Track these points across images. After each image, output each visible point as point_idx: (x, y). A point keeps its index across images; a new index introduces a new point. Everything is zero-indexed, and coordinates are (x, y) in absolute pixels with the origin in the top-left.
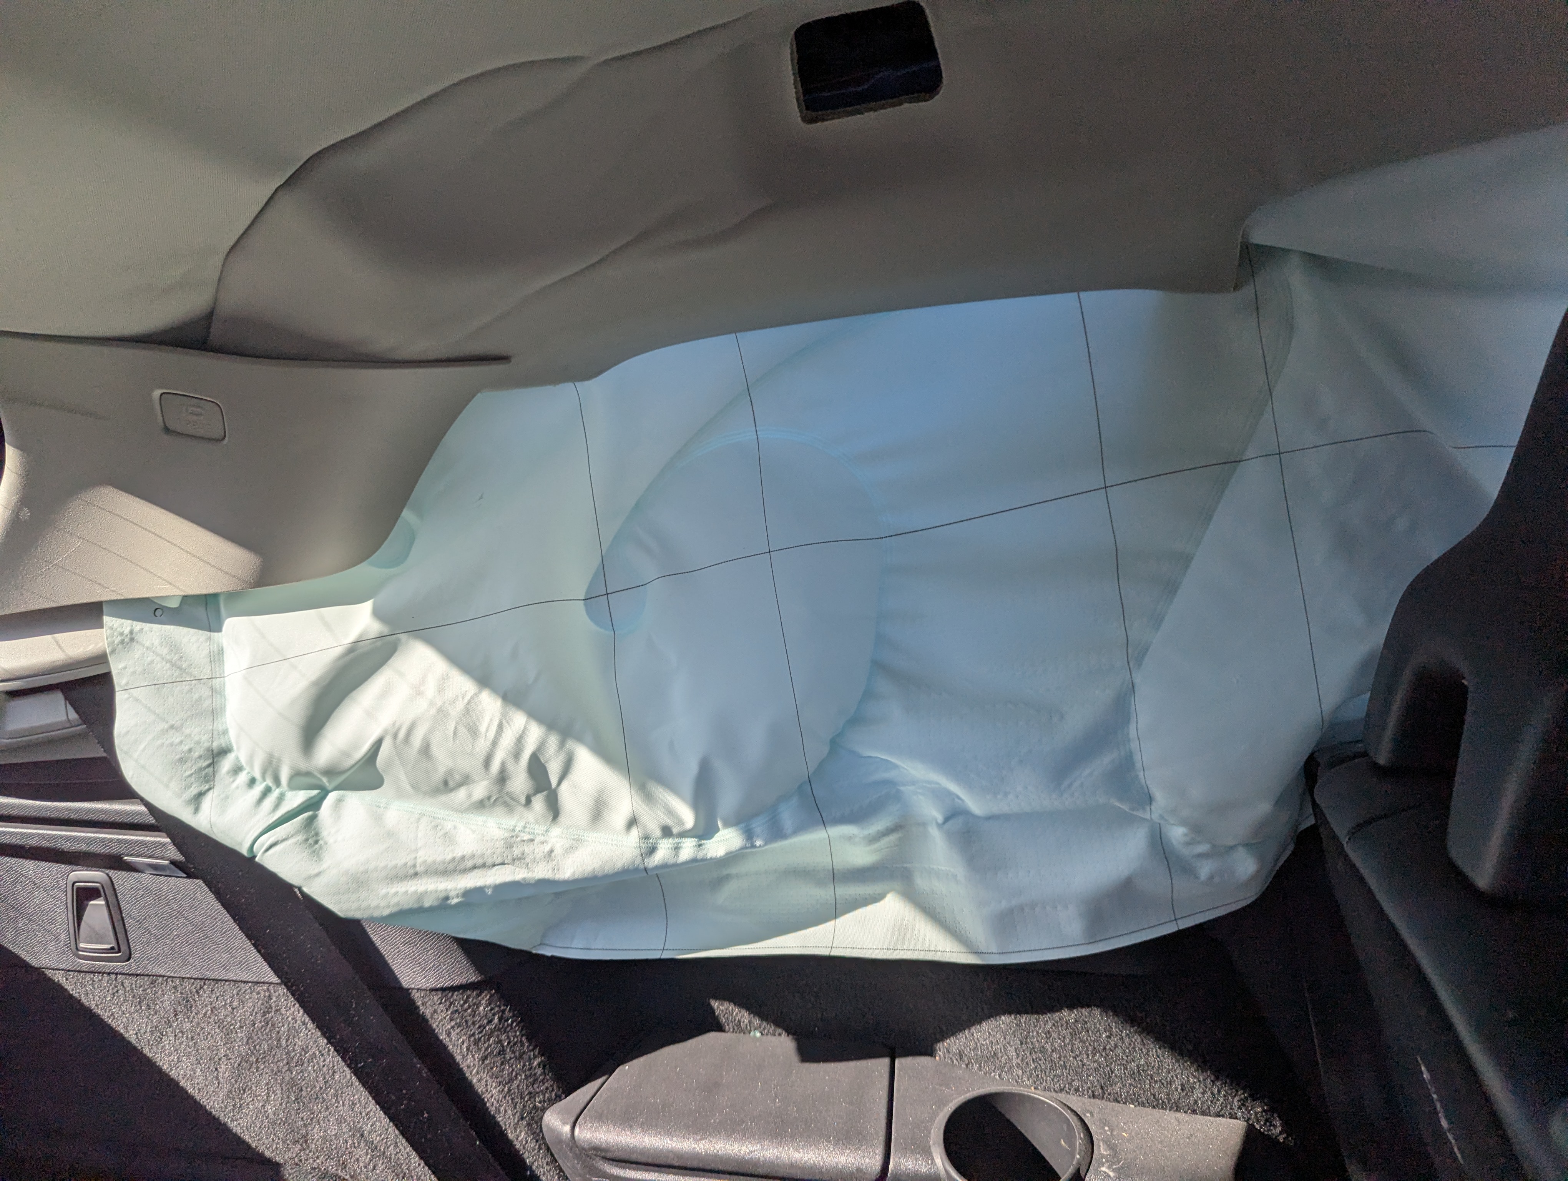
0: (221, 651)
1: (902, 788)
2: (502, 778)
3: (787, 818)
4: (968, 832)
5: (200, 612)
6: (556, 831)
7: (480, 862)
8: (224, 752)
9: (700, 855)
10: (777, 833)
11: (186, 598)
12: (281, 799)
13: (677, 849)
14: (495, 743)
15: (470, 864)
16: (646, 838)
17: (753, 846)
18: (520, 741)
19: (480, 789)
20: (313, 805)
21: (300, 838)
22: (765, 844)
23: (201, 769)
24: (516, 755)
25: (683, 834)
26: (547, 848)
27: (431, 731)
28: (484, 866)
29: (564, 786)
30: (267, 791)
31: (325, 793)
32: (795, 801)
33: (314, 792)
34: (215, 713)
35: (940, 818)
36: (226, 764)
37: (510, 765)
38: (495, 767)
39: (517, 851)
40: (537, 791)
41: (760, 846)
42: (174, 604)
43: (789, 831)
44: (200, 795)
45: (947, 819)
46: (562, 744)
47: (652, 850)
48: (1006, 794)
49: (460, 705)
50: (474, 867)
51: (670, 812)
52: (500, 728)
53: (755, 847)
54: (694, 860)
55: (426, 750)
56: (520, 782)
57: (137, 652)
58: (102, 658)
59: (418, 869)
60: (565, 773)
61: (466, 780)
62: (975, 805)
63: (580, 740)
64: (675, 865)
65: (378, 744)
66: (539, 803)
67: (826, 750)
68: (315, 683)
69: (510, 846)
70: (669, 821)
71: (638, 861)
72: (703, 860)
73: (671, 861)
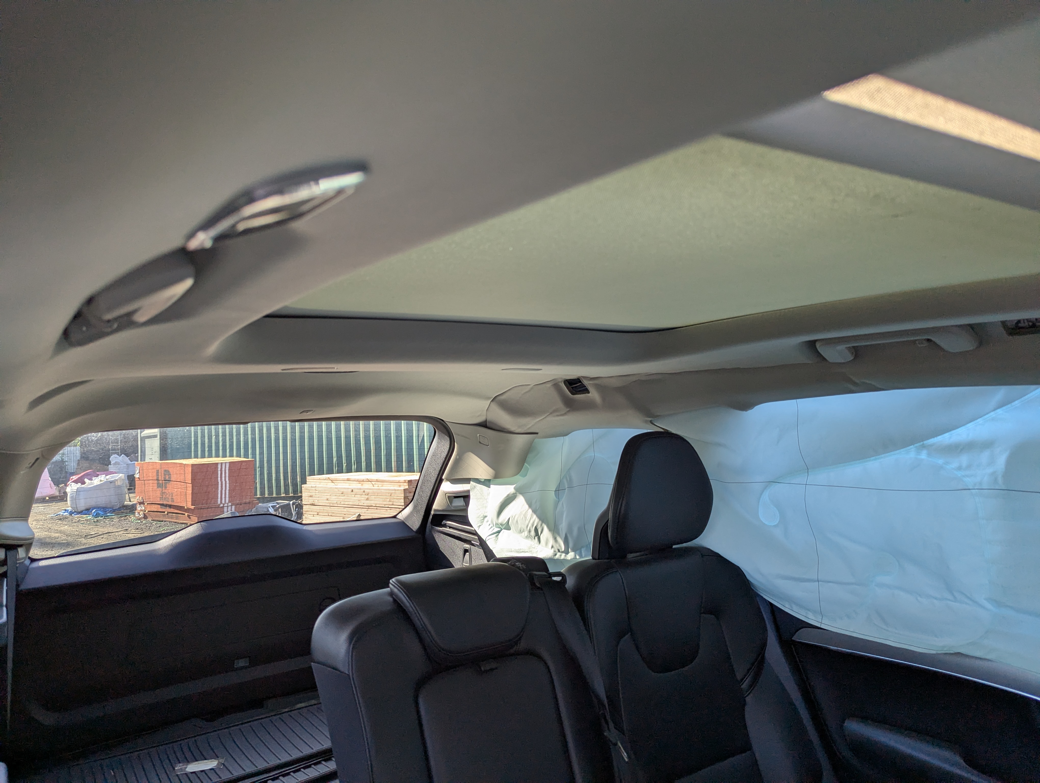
0: (490, 493)
2: (530, 531)
3: (583, 552)
5: (488, 483)
6: (540, 546)
7: (523, 551)
8: (486, 517)
9: (565, 559)
11: (485, 480)
12: (494, 529)
13: (561, 555)
14: (529, 522)
15: (521, 551)
16: (555, 551)
18: (533, 523)
19: (526, 533)
20: (499, 532)
21: (494, 538)
23: (481, 520)
24: (533, 525)
25: (562, 552)
26: (537, 550)
27: (518, 518)
28: (524, 552)
29: (542, 535)
30: (492, 527)
31: (502, 530)
33: (500, 529)
34: (486, 507)
36: (486, 519)
37: (531, 528)
38: (528, 528)
39: (531, 550)
40: (536, 536)
42: (483, 480)
44: (480, 526)
46: (541, 525)
47: (556, 555)
49: (524, 513)
50: (522, 552)
51: (560, 546)
52: (531, 518)
54: (564, 559)
55: (517, 522)
56: (533, 533)
57: (475, 490)
58: (469, 491)
59: (513, 550)
60: (541, 533)
61: (523, 531)
63: (545, 524)
64: (560, 560)
65: (509, 519)
66: (536, 538)
68: (501, 502)
69: (530, 548)
70: (559, 548)
71: (553, 557)
72: (566, 560)
73: (559, 558)
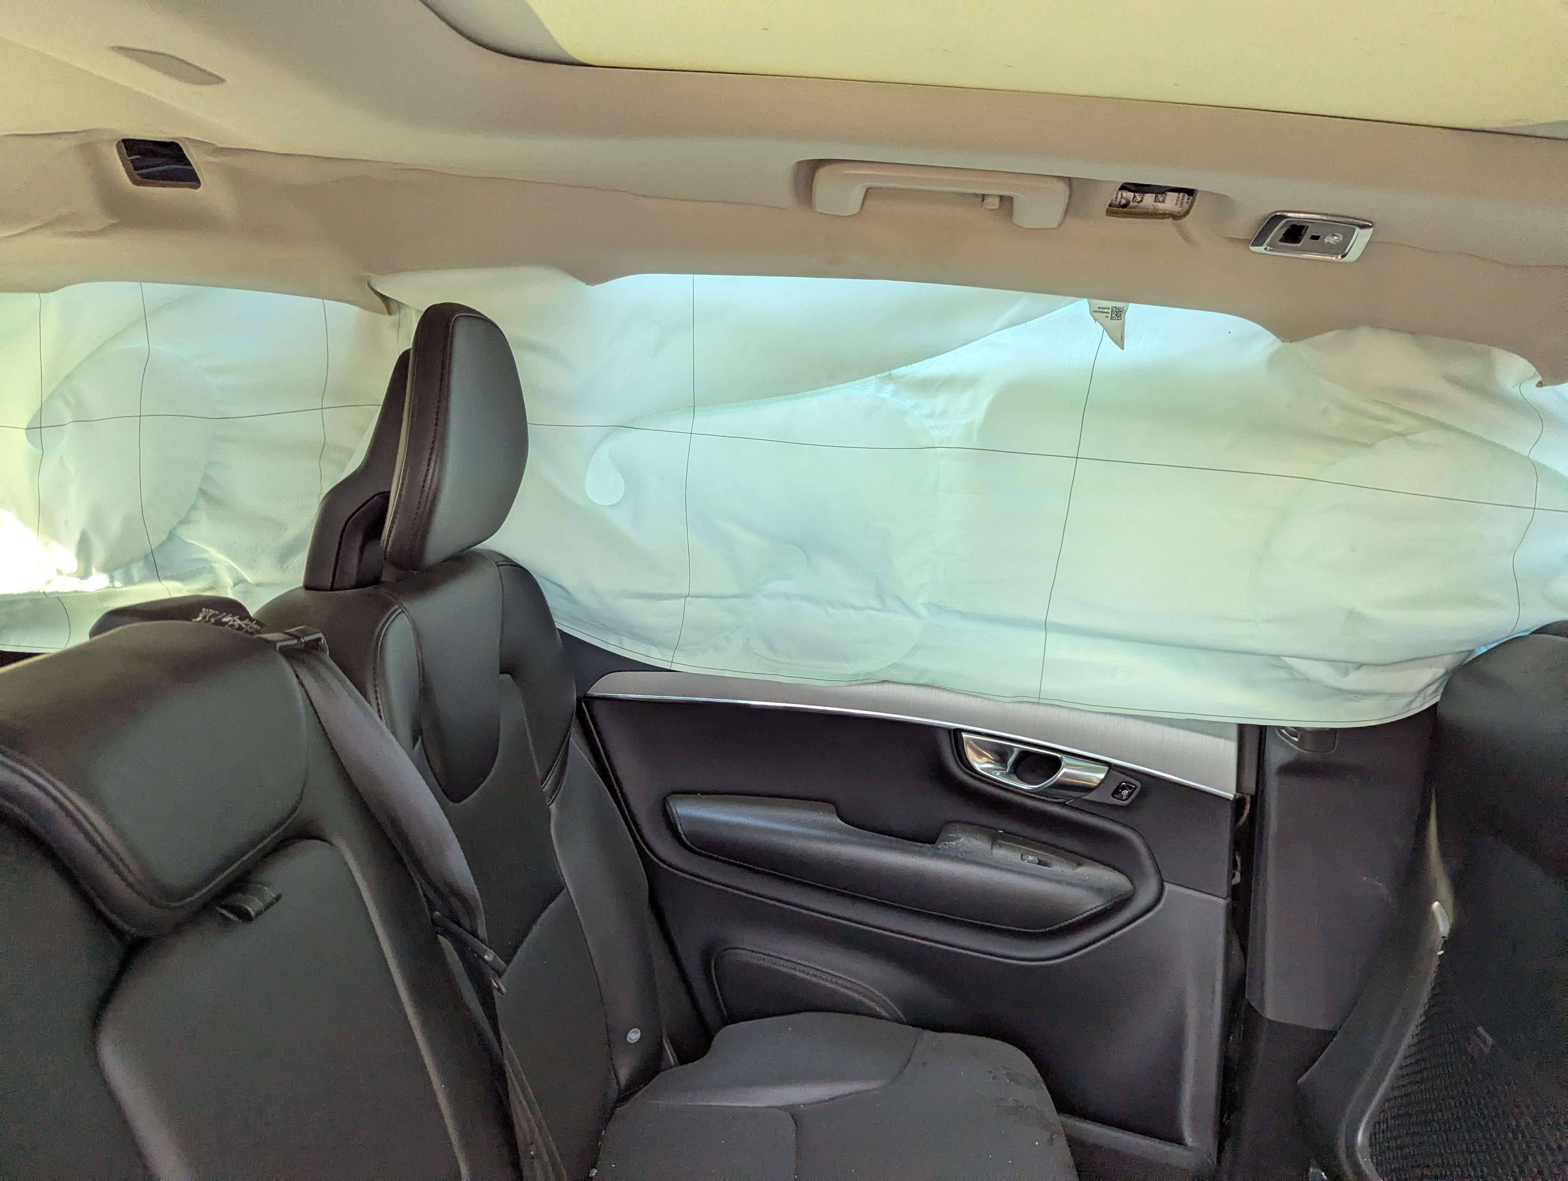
1: (213, 565)
3: (136, 573)
4: (247, 592)
9: (80, 589)
10: (128, 580)
13: (65, 583)
16: (48, 575)
17: (113, 587)
22: (122, 587)
25: (70, 576)
32: (141, 563)
35: (232, 584)
41: (118, 588)
43: (137, 580)
45: (235, 585)
48: (258, 570)
51: (62, 561)
53: (115, 588)
54: (76, 591)
62: (249, 577)
64: (64, 593)
67: (165, 537)
70: (61, 567)
73: (62, 590)
